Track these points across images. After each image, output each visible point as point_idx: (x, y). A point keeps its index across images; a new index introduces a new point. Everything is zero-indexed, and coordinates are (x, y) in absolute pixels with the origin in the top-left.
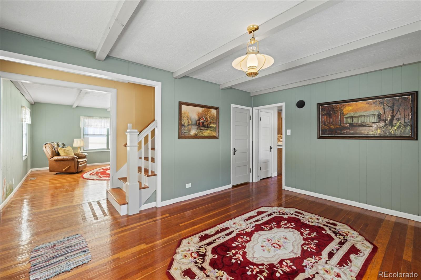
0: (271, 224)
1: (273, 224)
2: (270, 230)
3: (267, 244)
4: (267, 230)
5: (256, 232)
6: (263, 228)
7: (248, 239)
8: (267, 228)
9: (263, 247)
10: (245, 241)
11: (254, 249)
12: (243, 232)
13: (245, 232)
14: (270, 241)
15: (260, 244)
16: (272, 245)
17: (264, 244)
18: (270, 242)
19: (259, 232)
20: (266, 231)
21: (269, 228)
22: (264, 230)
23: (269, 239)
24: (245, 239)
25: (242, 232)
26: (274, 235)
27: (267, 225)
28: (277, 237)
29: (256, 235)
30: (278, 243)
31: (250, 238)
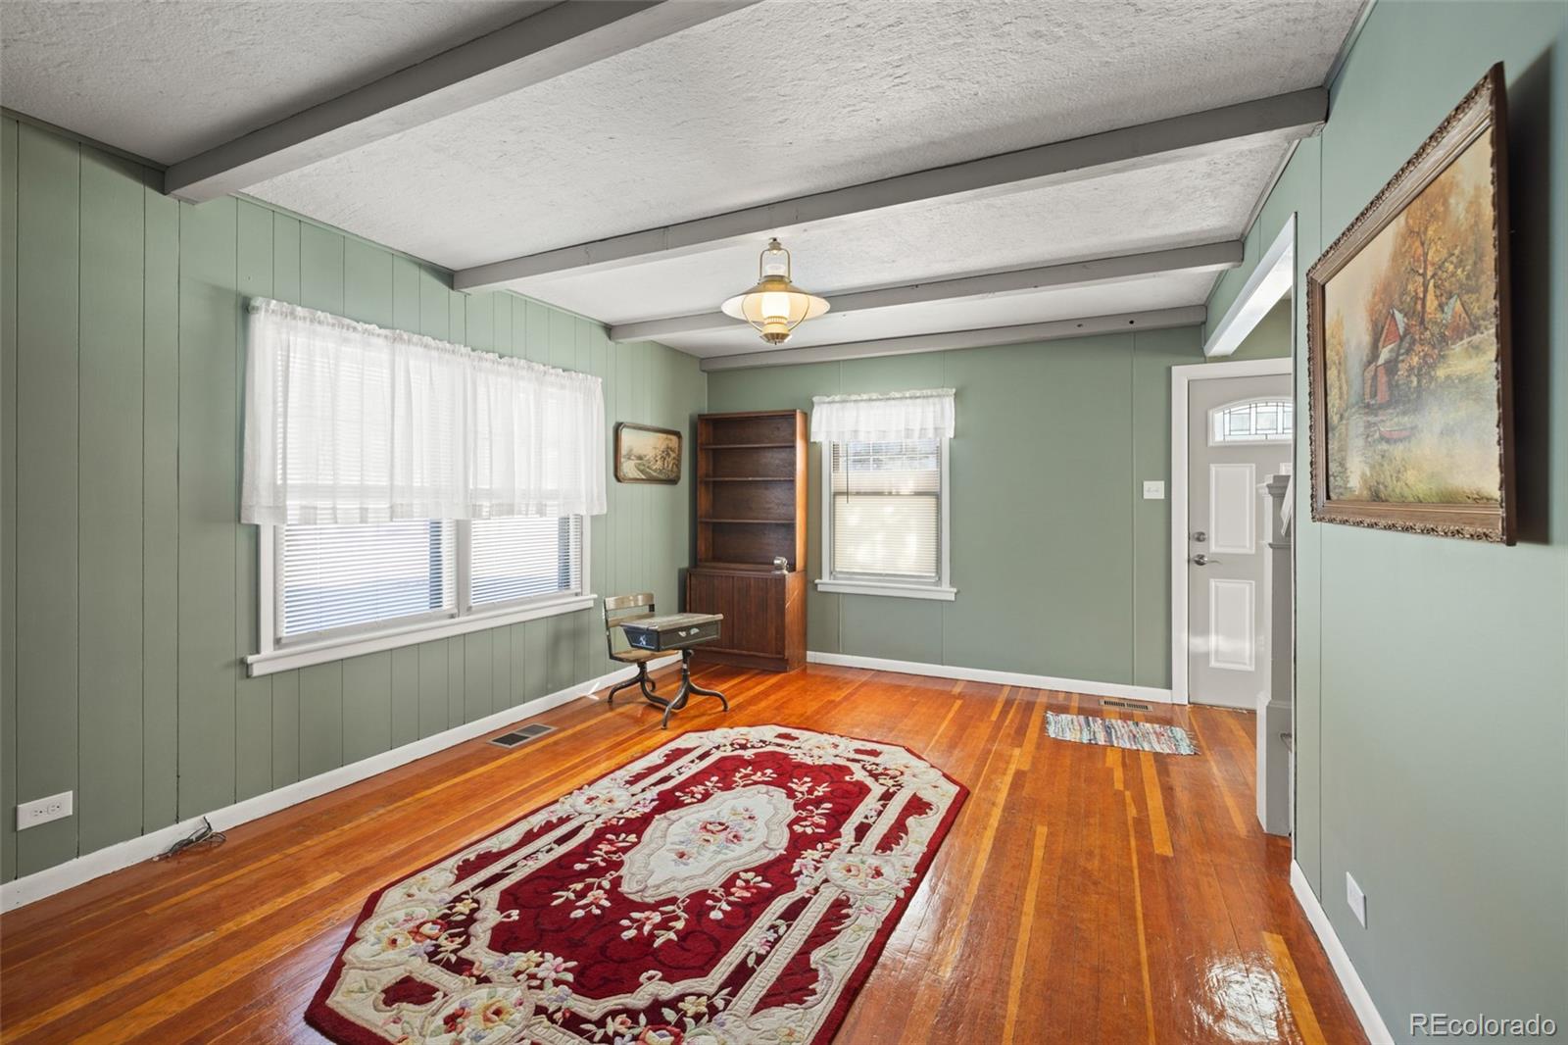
0: (729, 908)
1: (720, 909)
2: (736, 876)
3: (740, 825)
4: (746, 871)
5: (781, 855)
6: (759, 879)
7: (798, 829)
8: (747, 882)
9: (750, 818)
10: (805, 819)
11: (772, 807)
12: (826, 847)
13: (819, 846)
14: (731, 836)
15: (760, 822)
16: (727, 827)
17: (748, 824)
18: (732, 834)
19: (771, 856)
20: (747, 867)
21: (739, 883)
22: (759, 870)
23: (735, 841)
24: (806, 826)
25: (828, 846)
26: (721, 857)
27: (748, 895)
28: (708, 855)
29: (780, 843)
30: (708, 836)
31: (792, 832)
